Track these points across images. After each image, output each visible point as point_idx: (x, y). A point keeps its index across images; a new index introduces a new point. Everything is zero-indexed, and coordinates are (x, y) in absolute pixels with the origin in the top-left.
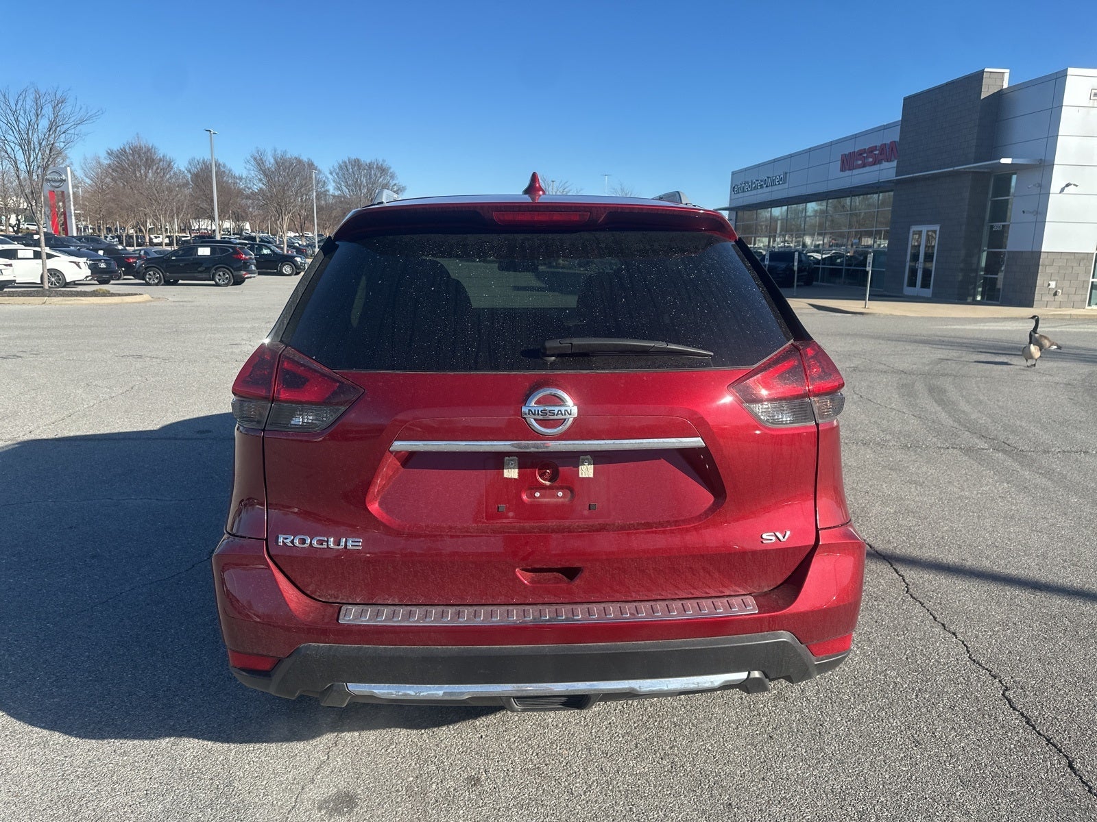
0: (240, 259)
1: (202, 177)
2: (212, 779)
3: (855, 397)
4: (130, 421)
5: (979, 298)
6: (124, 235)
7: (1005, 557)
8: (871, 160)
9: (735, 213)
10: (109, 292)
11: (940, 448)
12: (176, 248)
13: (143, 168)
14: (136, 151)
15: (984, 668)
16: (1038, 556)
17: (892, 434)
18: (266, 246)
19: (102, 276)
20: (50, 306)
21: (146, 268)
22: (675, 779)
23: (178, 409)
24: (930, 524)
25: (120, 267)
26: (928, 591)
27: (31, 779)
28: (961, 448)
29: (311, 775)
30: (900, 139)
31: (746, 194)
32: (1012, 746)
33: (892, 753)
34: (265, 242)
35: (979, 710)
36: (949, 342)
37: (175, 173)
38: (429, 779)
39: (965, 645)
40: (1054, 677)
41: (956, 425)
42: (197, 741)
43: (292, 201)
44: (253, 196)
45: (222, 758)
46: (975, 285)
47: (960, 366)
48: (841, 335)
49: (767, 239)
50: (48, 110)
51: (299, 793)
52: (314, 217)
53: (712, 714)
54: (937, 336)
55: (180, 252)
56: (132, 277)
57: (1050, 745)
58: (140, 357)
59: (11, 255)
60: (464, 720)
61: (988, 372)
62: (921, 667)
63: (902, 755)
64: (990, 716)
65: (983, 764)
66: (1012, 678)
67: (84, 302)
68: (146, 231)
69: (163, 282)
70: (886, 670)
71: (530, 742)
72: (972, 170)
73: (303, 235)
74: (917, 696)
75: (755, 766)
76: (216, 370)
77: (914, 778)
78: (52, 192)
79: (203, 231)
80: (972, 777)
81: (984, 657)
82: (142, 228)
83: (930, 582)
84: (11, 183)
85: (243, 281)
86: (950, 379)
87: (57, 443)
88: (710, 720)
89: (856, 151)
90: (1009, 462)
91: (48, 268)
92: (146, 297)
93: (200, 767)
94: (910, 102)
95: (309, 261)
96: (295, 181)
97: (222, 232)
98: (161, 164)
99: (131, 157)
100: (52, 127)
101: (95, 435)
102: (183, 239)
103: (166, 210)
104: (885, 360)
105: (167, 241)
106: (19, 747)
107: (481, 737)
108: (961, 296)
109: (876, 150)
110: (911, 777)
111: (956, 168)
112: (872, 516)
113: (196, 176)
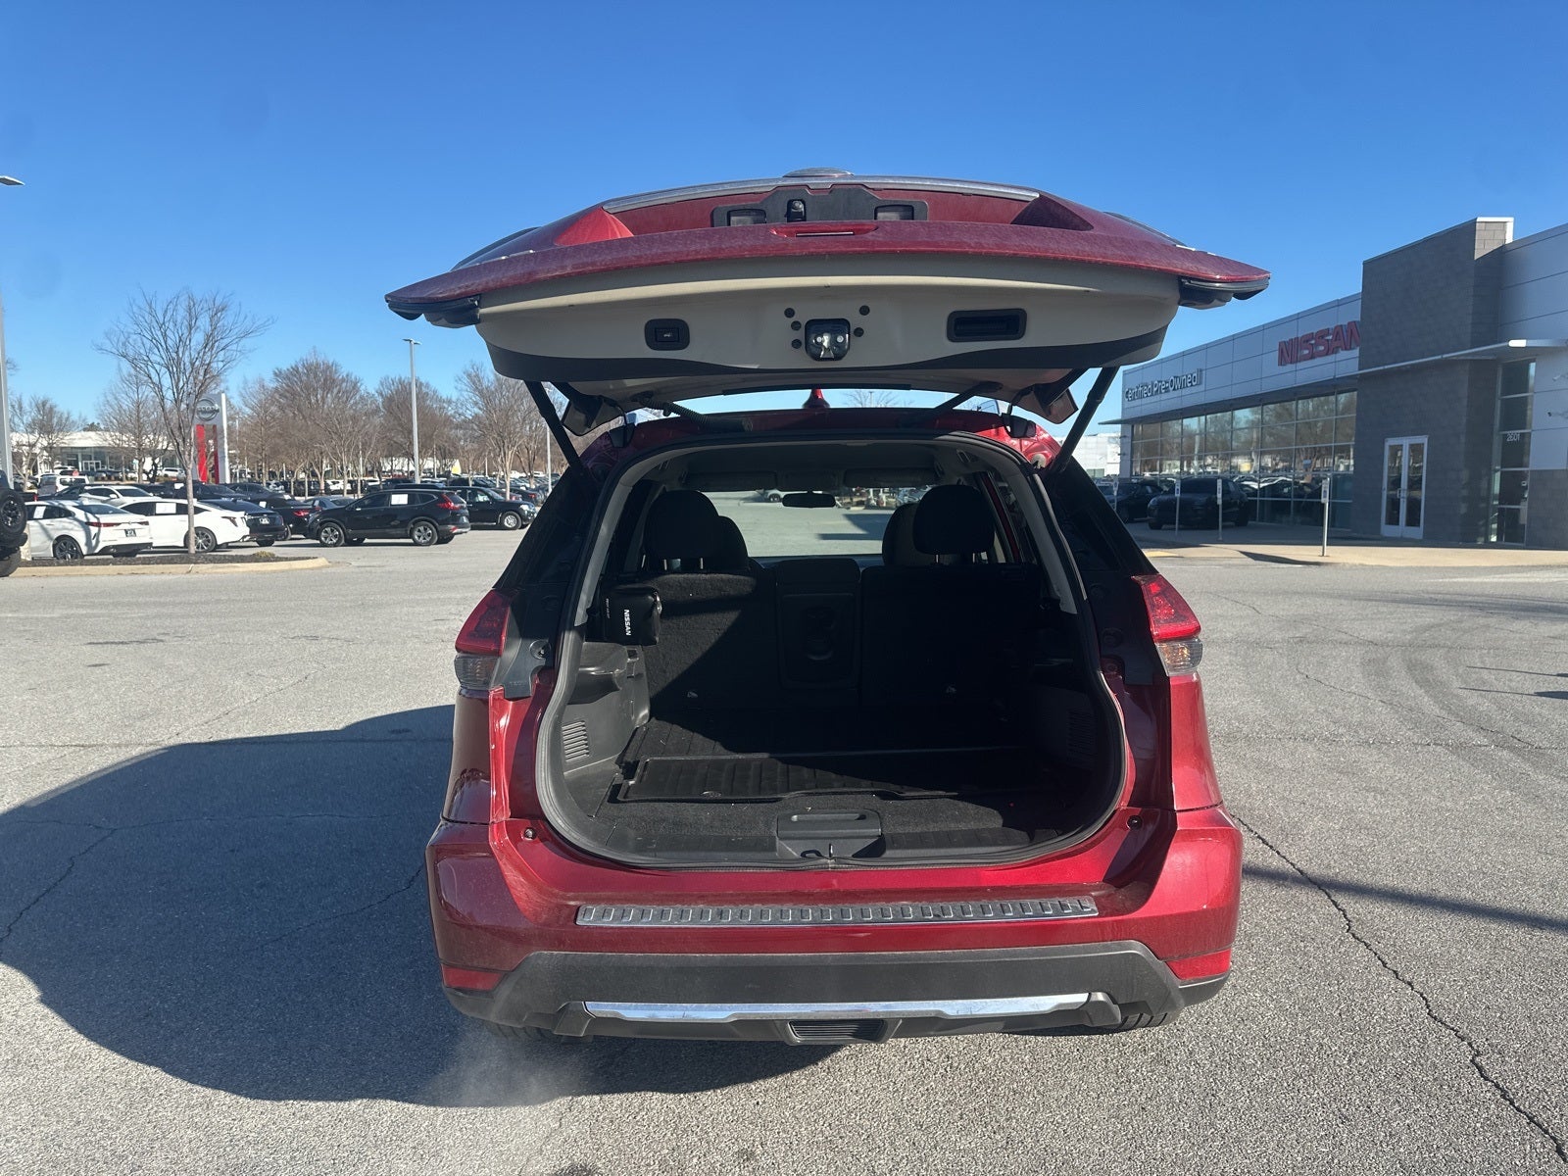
0: (447, 509)
1: (397, 401)
2: (414, 1148)
3: (1298, 677)
4: (305, 720)
5: (1494, 539)
6: (292, 480)
7: (1495, 886)
8: (1322, 348)
9: (1130, 427)
10: (273, 555)
11: (1417, 744)
12: (360, 497)
13: (320, 391)
14: (312, 369)
15: (1447, 1027)
16: (1543, 886)
17: (1349, 726)
18: (482, 491)
19: (263, 535)
20: (196, 576)
21: (321, 524)
22: (1011, 1157)
23: (367, 704)
24: (1391, 844)
25: (287, 523)
26: (1378, 929)
27: (193, 1145)
28: (1447, 745)
29: (539, 1144)
30: (1362, 318)
31: (1144, 401)
32: (1478, 1125)
33: (1309, 1131)
34: (480, 487)
35: (1435, 1080)
36: (1444, 600)
37: (362, 397)
38: (689, 1152)
39: (1424, 998)
40: (1548, 1040)
41: (1444, 713)
42: (395, 1103)
43: (517, 430)
44: (465, 424)
45: (427, 1123)
46: (1487, 521)
47: (1459, 634)
48: (1286, 593)
49: (1178, 463)
50: (204, 322)
51: (524, 1165)
52: (546, 451)
53: (1065, 1080)
54: (1428, 593)
55: (366, 502)
56: (302, 537)
57: (1532, 1124)
58: (316, 638)
59: (147, 509)
60: (735, 1083)
61: (1500, 642)
62: (1359, 1026)
63: (1323, 1133)
64: (1450, 1088)
65: (1435, 1146)
66: (1487, 1040)
67: (241, 570)
68: (321, 474)
69: (343, 542)
70: (1310, 1028)
71: (820, 1111)
72: (1469, 358)
73: (532, 476)
74: (1350, 1061)
75: (1119, 1144)
76: (415, 653)
77: (1336, 1161)
78: (200, 427)
79: (397, 473)
80: (1417, 1161)
81: (1449, 1013)
82: (317, 471)
83: (1382, 917)
84: (148, 416)
85: (452, 538)
86: (1442, 651)
87: (212, 747)
88: (1062, 1087)
89: (1300, 336)
90: (1517, 763)
91: (196, 526)
92: (321, 562)
93: (400, 1134)
94: (1371, 268)
95: (538, 509)
96: (522, 404)
97: (423, 475)
98: (344, 385)
99: (304, 378)
100: (209, 341)
101: (259, 737)
102: (370, 484)
103: (349, 446)
104: (1347, 628)
105: (348, 487)
106: (177, 1107)
107: (758, 1103)
108: (1467, 536)
109: (1328, 334)
110: (1333, 1160)
111: (1445, 356)
112: (1308, 833)
113: (389, 401)
